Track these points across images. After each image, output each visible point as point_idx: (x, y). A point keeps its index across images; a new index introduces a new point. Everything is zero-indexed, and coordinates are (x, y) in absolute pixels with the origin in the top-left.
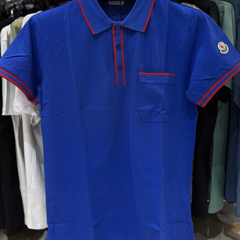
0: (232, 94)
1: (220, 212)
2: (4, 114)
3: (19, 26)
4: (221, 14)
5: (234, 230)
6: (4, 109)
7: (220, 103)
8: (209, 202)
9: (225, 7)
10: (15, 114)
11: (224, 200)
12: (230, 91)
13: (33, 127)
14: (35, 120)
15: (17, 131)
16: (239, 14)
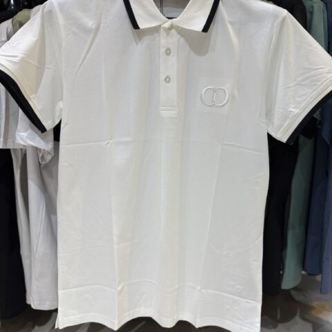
0: (319, 127)
1: (295, 289)
4: (308, 15)
5: (313, 312)
6: (1, 139)
7: (302, 139)
8: (282, 275)
9: (315, 5)
10: (15, 147)
11: (303, 272)
12: (318, 122)
13: (42, 166)
14: (45, 156)
15: (19, 171)
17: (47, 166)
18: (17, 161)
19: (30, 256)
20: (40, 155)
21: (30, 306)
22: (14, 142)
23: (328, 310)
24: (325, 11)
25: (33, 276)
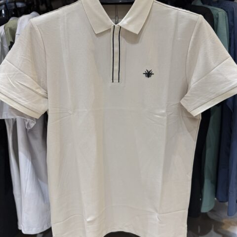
1: (212, 211)
3: (13, 28)
4: (215, 20)
5: (224, 227)
8: (201, 201)
9: (220, 13)
10: (8, 118)
11: (216, 199)
13: (28, 131)
14: (30, 123)
15: (11, 135)
16: (233, 21)
17: (31, 131)
18: (10, 128)
20: (27, 123)
21: (21, 231)
22: (7, 114)
23: (234, 225)
24: (227, 18)
25: (23, 209)
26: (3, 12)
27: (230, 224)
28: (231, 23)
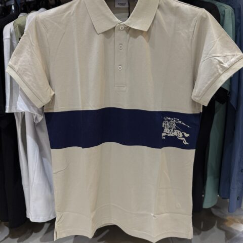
1: (215, 207)
2: (7, 111)
3: (22, 24)
4: (221, 17)
5: (226, 224)
6: (7, 106)
7: (217, 104)
8: (204, 198)
9: (226, 10)
10: (18, 112)
11: (218, 195)
12: (228, 93)
13: (36, 124)
14: (38, 117)
15: (20, 128)
16: (240, 18)
17: (39, 124)
19: (29, 185)
20: (35, 117)
22: (16, 108)
23: (238, 222)
24: (234, 15)
25: (31, 199)
26: (13, 8)
27: (234, 221)
28: (238, 20)
